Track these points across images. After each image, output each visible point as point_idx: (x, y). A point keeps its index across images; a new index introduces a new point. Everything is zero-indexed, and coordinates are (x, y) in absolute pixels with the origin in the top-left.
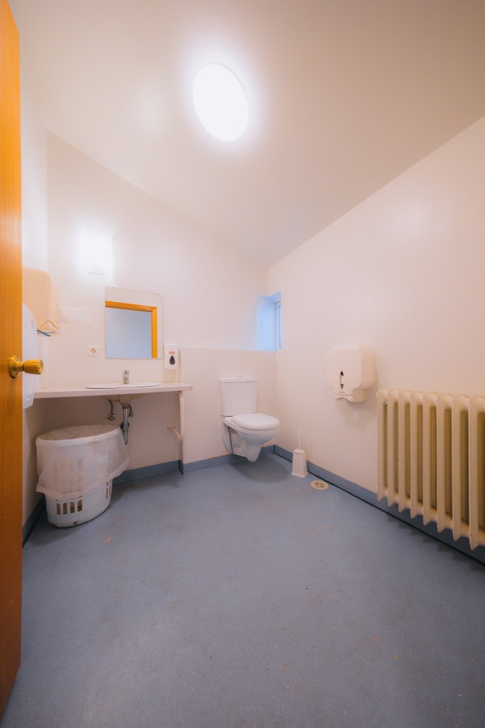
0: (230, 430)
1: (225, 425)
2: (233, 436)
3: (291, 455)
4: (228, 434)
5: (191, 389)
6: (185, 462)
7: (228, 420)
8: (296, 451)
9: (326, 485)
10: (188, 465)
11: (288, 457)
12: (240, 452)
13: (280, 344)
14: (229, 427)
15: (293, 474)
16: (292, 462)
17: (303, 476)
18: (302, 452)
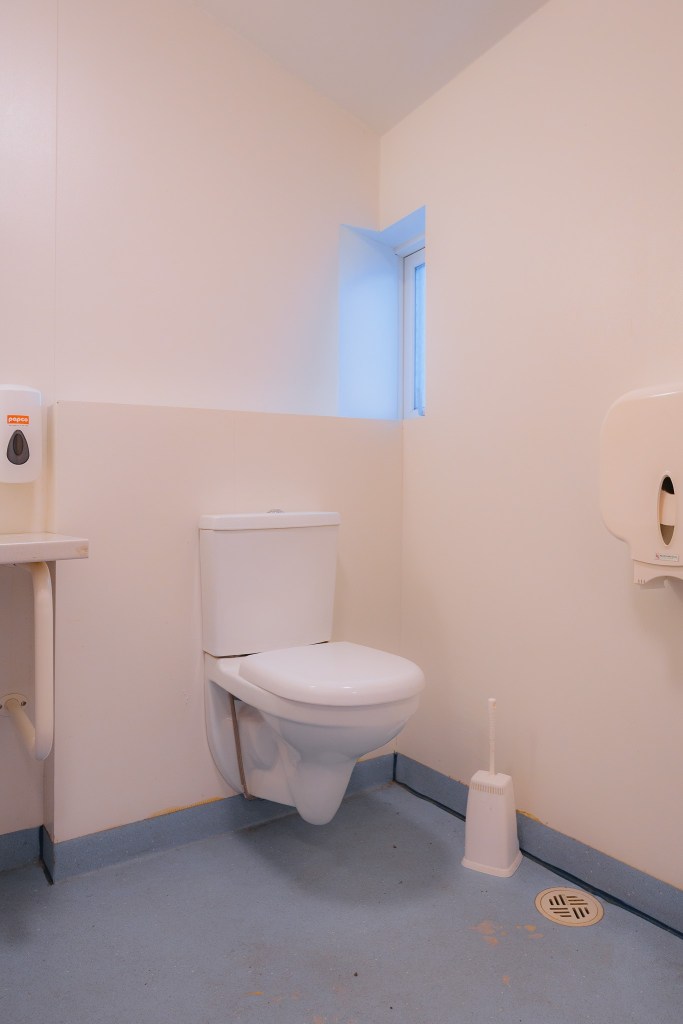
0: (235, 708)
1: (216, 686)
2: (248, 727)
3: (462, 791)
4: (229, 720)
5: (82, 552)
6: (64, 831)
7: (230, 669)
8: (480, 777)
9: (593, 903)
10: (71, 844)
11: (451, 801)
12: (271, 786)
13: (417, 392)
14: (233, 698)
15: (467, 863)
16: (463, 818)
17: (504, 872)
18: (501, 780)
